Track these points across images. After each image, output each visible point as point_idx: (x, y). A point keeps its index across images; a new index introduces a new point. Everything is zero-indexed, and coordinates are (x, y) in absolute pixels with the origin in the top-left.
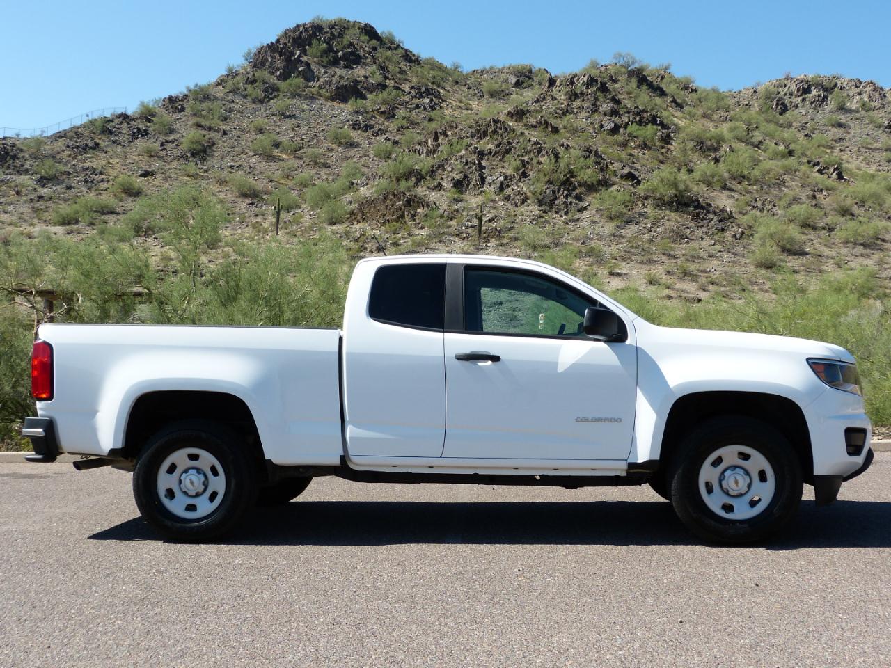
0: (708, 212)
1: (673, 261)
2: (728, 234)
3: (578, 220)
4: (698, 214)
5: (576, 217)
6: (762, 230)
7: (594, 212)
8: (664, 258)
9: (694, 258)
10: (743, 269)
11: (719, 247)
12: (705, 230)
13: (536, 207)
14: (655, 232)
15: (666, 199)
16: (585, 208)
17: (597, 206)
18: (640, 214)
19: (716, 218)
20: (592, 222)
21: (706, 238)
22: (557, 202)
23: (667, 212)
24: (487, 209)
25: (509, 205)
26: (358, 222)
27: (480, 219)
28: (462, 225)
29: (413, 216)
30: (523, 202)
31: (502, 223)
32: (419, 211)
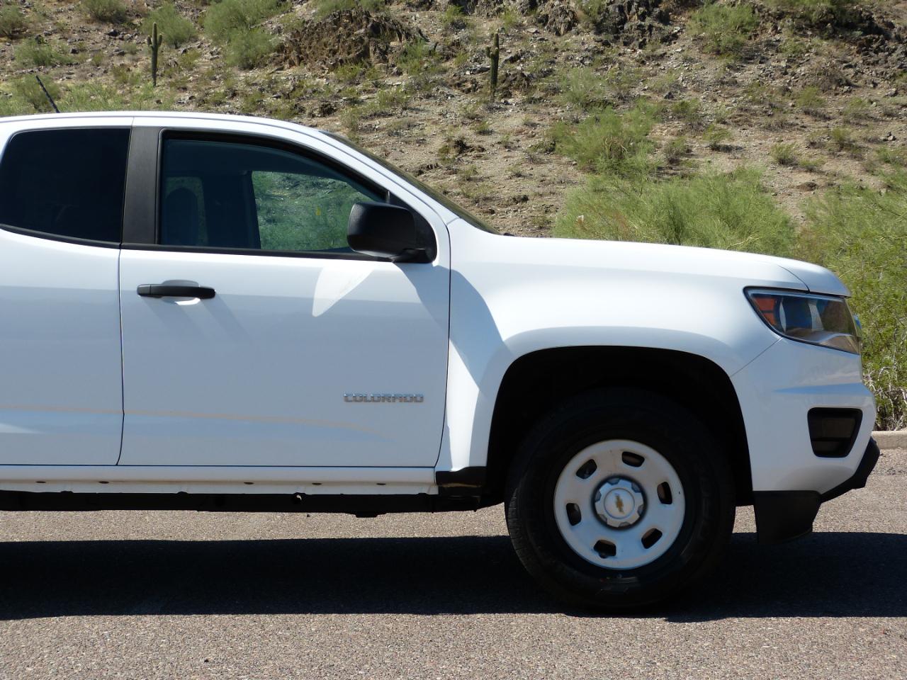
0: (888, 38)
1: (823, 124)
3: (662, 56)
4: (870, 42)
5: (660, 52)
7: (689, 42)
8: (807, 120)
9: (860, 118)
12: (880, 69)
13: (592, 35)
14: (793, 74)
16: (675, 36)
17: (696, 32)
18: (770, 45)
19: (901, 49)
20: (686, 60)
21: (883, 84)
22: (626, 27)
23: (816, 40)
24: (508, 40)
25: (545, 33)
26: (292, 64)
27: (495, 58)
28: (466, 68)
29: (383, 54)
30: (570, 27)
31: (533, 63)
32: (393, 44)
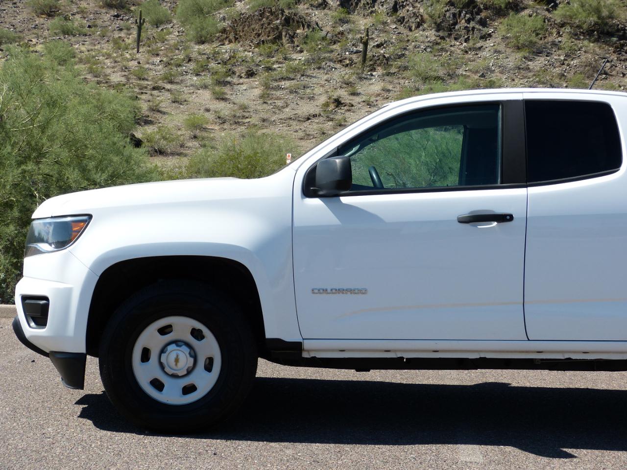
3: (480, 48)
4: (623, 45)
5: (478, 45)
7: (499, 40)
13: (433, 32)
14: (568, 65)
15: (585, 26)
16: (490, 35)
17: (504, 33)
18: (554, 44)
20: (496, 51)
22: (457, 27)
23: (586, 42)
24: (376, 33)
25: (401, 29)
26: (230, 42)
27: (366, 44)
28: (346, 50)
29: (292, 38)
30: (419, 25)
31: (392, 49)
32: (298, 31)
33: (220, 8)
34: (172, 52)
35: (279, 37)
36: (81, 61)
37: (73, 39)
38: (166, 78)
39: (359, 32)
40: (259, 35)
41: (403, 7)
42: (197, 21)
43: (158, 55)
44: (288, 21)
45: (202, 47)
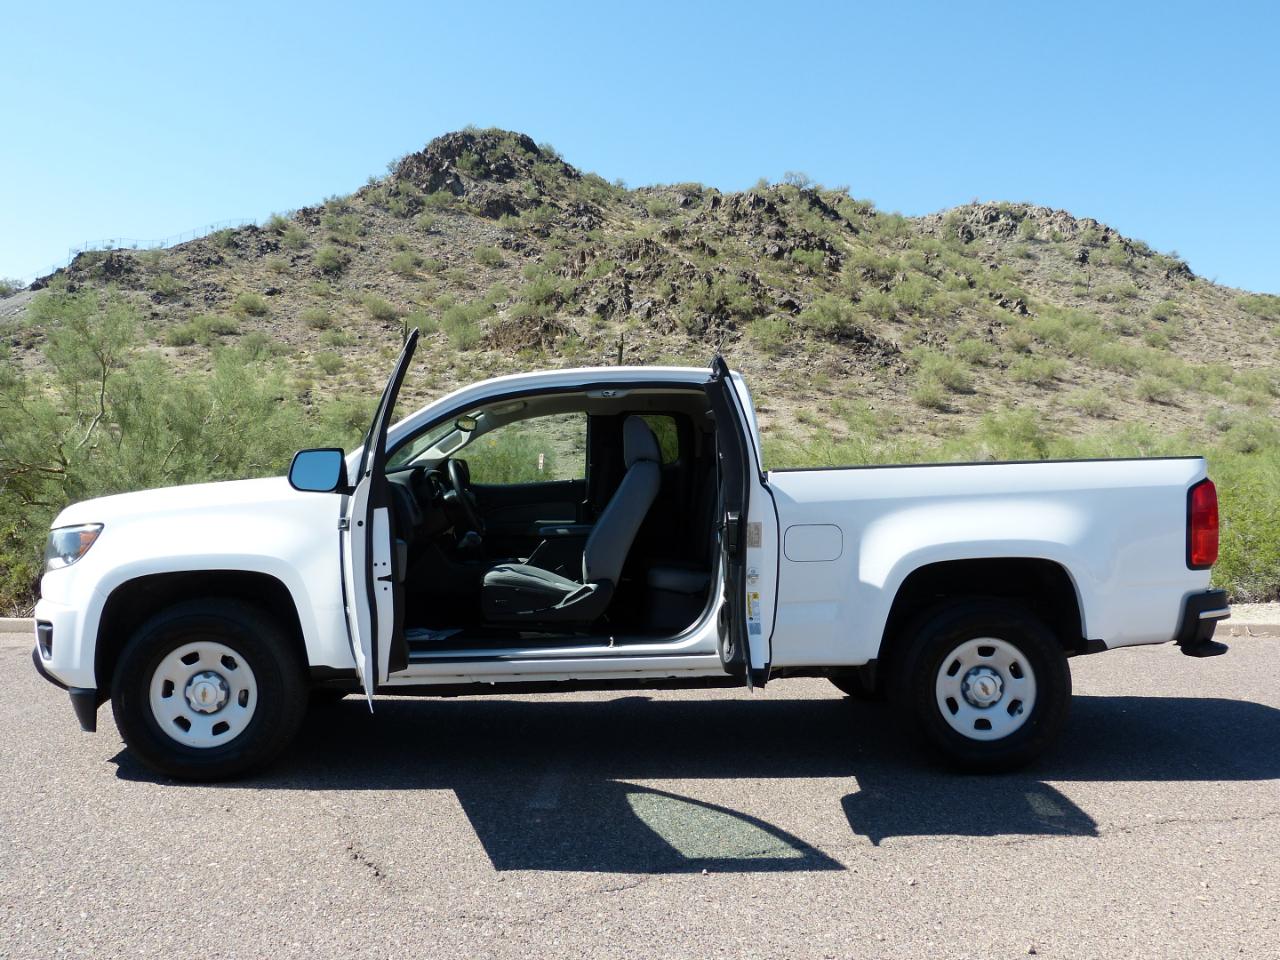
0: (872, 345)
1: (828, 397)
2: (892, 370)
3: (730, 350)
4: (860, 347)
5: (728, 348)
6: (926, 365)
7: (747, 343)
8: (819, 394)
9: (851, 395)
10: (903, 408)
11: (879, 384)
12: (866, 364)
13: (685, 336)
14: (812, 365)
15: (827, 330)
16: (738, 338)
17: (752, 336)
18: (798, 346)
19: (879, 352)
20: (744, 353)
21: (867, 373)
22: (707, 331)
23: (827, 344)
24: (631, 337)
25: (655, 333)
26: (492, 348)
27: (621, 348)
28: (603, 354)
29: (551, 344)
30: (671, 330)
31: (645, 352)
32: (557, 337)
33: (484, 317)
34: (436, 359)
35: (539, 343)
36: (349, 370)
37: (343, 349)
38: (429, 384)
39: (615, 337)
40: (519, 342)
41: (656, 312)
42: (462, 328)
43: (422, 362)
44: (547, 328)
45: (465, 353)
